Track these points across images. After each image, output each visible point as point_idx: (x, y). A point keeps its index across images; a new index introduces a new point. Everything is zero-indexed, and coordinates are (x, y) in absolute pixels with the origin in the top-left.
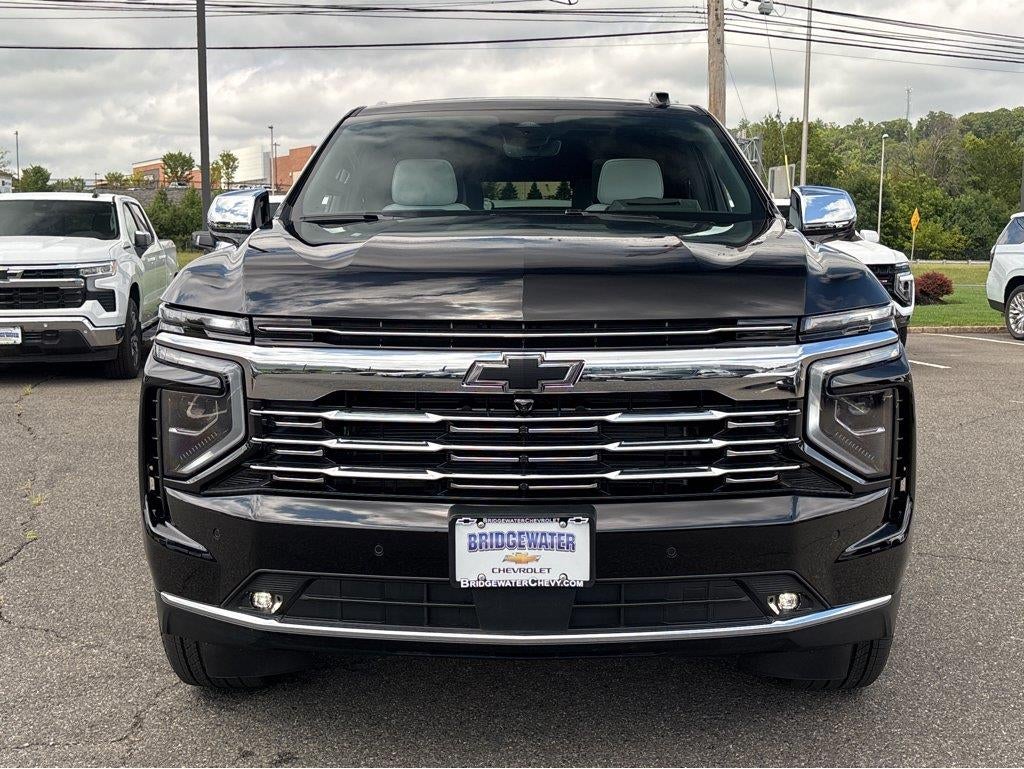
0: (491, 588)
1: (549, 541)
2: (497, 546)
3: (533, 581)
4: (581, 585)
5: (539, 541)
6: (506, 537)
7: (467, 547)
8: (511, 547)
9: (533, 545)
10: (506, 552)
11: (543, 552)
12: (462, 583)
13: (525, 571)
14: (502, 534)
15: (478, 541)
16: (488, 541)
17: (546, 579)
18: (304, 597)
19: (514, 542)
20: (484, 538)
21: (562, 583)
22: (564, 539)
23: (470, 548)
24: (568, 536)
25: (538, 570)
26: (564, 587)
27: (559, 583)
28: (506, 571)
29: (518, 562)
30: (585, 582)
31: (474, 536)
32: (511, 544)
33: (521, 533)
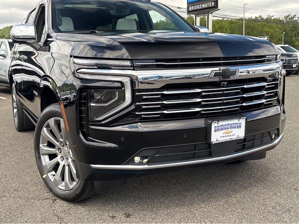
0: (221, 142)
1: (235, 126)
2: (222, 129)
3: (231, 139)
4: (243, 138)
5: (232, 126)
6: (224, 126)
7: (214, 131)
8: (225, 129)
9: (231, 128)
10: (224, 131)
11: (233, 130)
12: (213, 142)
13: (228, 136)
14: (223, 125)
15: (217, 128)
16: (219, 128)
17: (234, 138)
18: (156, 155)
19: (226, 127)
20: (218, 127)
21: (238, 138)
22: (239, 124)
23: (215, 131)
24: (240, 123)
25: (232, 135)
26: (239, 139)
27: (237, 138)
28: (224, 137)
29: (227, 133)
30: (244, 137)
31: (216, 127)
32: (225, 128)
33: (228, 124)
